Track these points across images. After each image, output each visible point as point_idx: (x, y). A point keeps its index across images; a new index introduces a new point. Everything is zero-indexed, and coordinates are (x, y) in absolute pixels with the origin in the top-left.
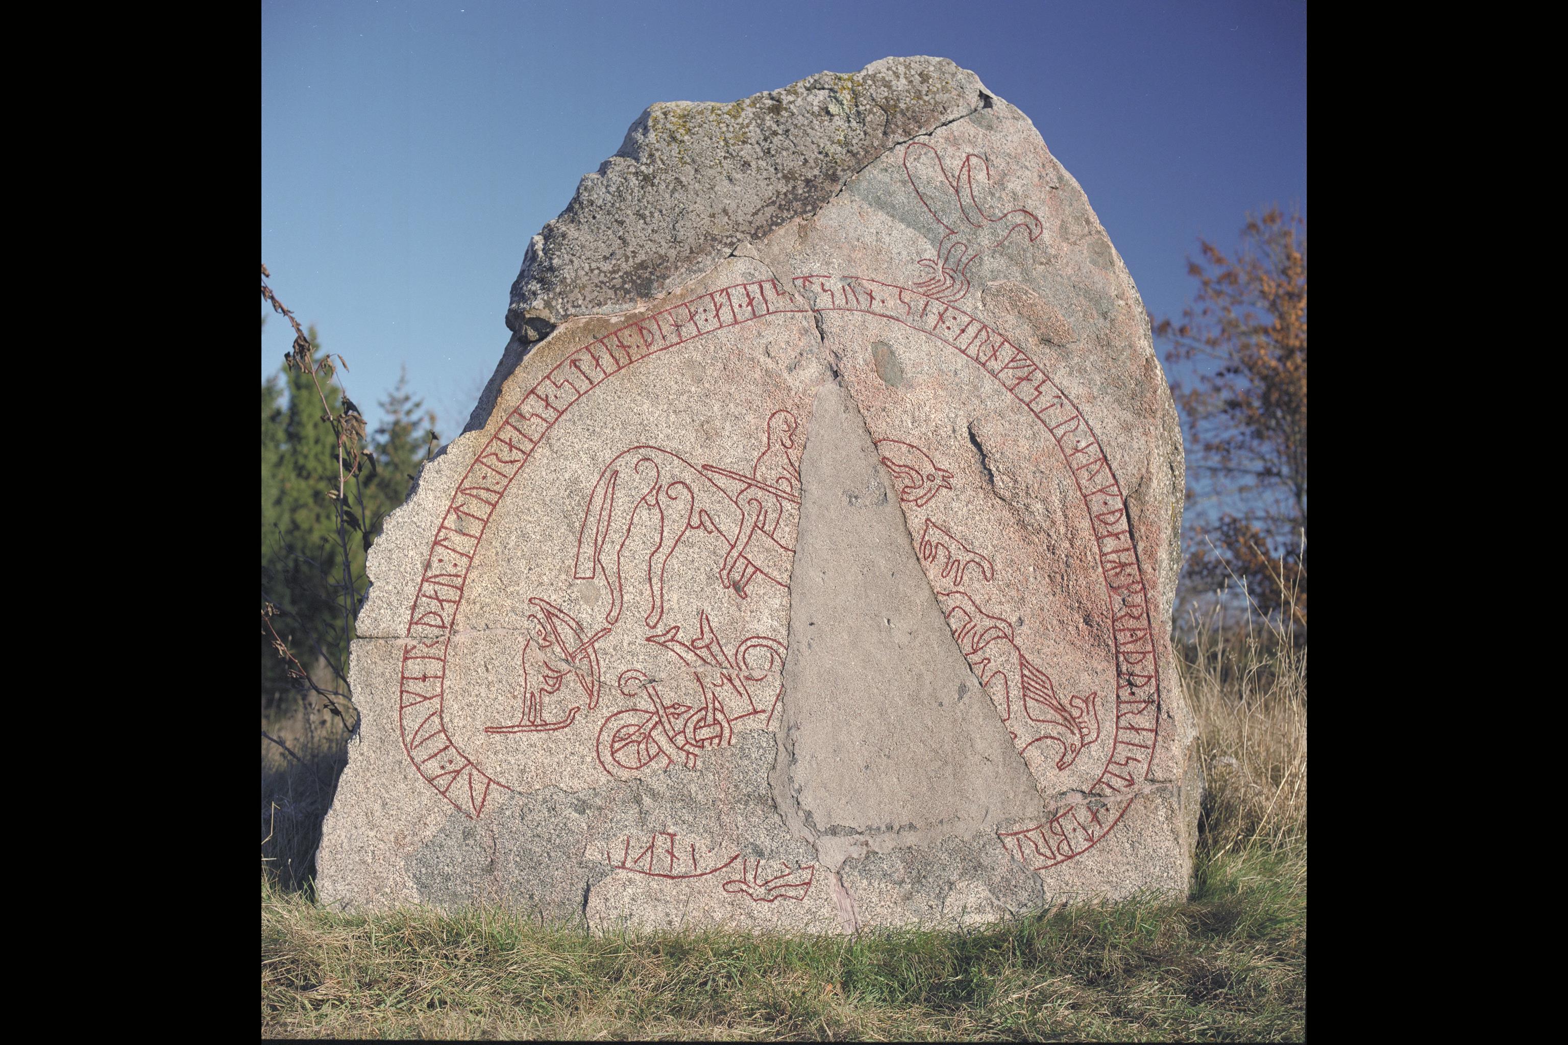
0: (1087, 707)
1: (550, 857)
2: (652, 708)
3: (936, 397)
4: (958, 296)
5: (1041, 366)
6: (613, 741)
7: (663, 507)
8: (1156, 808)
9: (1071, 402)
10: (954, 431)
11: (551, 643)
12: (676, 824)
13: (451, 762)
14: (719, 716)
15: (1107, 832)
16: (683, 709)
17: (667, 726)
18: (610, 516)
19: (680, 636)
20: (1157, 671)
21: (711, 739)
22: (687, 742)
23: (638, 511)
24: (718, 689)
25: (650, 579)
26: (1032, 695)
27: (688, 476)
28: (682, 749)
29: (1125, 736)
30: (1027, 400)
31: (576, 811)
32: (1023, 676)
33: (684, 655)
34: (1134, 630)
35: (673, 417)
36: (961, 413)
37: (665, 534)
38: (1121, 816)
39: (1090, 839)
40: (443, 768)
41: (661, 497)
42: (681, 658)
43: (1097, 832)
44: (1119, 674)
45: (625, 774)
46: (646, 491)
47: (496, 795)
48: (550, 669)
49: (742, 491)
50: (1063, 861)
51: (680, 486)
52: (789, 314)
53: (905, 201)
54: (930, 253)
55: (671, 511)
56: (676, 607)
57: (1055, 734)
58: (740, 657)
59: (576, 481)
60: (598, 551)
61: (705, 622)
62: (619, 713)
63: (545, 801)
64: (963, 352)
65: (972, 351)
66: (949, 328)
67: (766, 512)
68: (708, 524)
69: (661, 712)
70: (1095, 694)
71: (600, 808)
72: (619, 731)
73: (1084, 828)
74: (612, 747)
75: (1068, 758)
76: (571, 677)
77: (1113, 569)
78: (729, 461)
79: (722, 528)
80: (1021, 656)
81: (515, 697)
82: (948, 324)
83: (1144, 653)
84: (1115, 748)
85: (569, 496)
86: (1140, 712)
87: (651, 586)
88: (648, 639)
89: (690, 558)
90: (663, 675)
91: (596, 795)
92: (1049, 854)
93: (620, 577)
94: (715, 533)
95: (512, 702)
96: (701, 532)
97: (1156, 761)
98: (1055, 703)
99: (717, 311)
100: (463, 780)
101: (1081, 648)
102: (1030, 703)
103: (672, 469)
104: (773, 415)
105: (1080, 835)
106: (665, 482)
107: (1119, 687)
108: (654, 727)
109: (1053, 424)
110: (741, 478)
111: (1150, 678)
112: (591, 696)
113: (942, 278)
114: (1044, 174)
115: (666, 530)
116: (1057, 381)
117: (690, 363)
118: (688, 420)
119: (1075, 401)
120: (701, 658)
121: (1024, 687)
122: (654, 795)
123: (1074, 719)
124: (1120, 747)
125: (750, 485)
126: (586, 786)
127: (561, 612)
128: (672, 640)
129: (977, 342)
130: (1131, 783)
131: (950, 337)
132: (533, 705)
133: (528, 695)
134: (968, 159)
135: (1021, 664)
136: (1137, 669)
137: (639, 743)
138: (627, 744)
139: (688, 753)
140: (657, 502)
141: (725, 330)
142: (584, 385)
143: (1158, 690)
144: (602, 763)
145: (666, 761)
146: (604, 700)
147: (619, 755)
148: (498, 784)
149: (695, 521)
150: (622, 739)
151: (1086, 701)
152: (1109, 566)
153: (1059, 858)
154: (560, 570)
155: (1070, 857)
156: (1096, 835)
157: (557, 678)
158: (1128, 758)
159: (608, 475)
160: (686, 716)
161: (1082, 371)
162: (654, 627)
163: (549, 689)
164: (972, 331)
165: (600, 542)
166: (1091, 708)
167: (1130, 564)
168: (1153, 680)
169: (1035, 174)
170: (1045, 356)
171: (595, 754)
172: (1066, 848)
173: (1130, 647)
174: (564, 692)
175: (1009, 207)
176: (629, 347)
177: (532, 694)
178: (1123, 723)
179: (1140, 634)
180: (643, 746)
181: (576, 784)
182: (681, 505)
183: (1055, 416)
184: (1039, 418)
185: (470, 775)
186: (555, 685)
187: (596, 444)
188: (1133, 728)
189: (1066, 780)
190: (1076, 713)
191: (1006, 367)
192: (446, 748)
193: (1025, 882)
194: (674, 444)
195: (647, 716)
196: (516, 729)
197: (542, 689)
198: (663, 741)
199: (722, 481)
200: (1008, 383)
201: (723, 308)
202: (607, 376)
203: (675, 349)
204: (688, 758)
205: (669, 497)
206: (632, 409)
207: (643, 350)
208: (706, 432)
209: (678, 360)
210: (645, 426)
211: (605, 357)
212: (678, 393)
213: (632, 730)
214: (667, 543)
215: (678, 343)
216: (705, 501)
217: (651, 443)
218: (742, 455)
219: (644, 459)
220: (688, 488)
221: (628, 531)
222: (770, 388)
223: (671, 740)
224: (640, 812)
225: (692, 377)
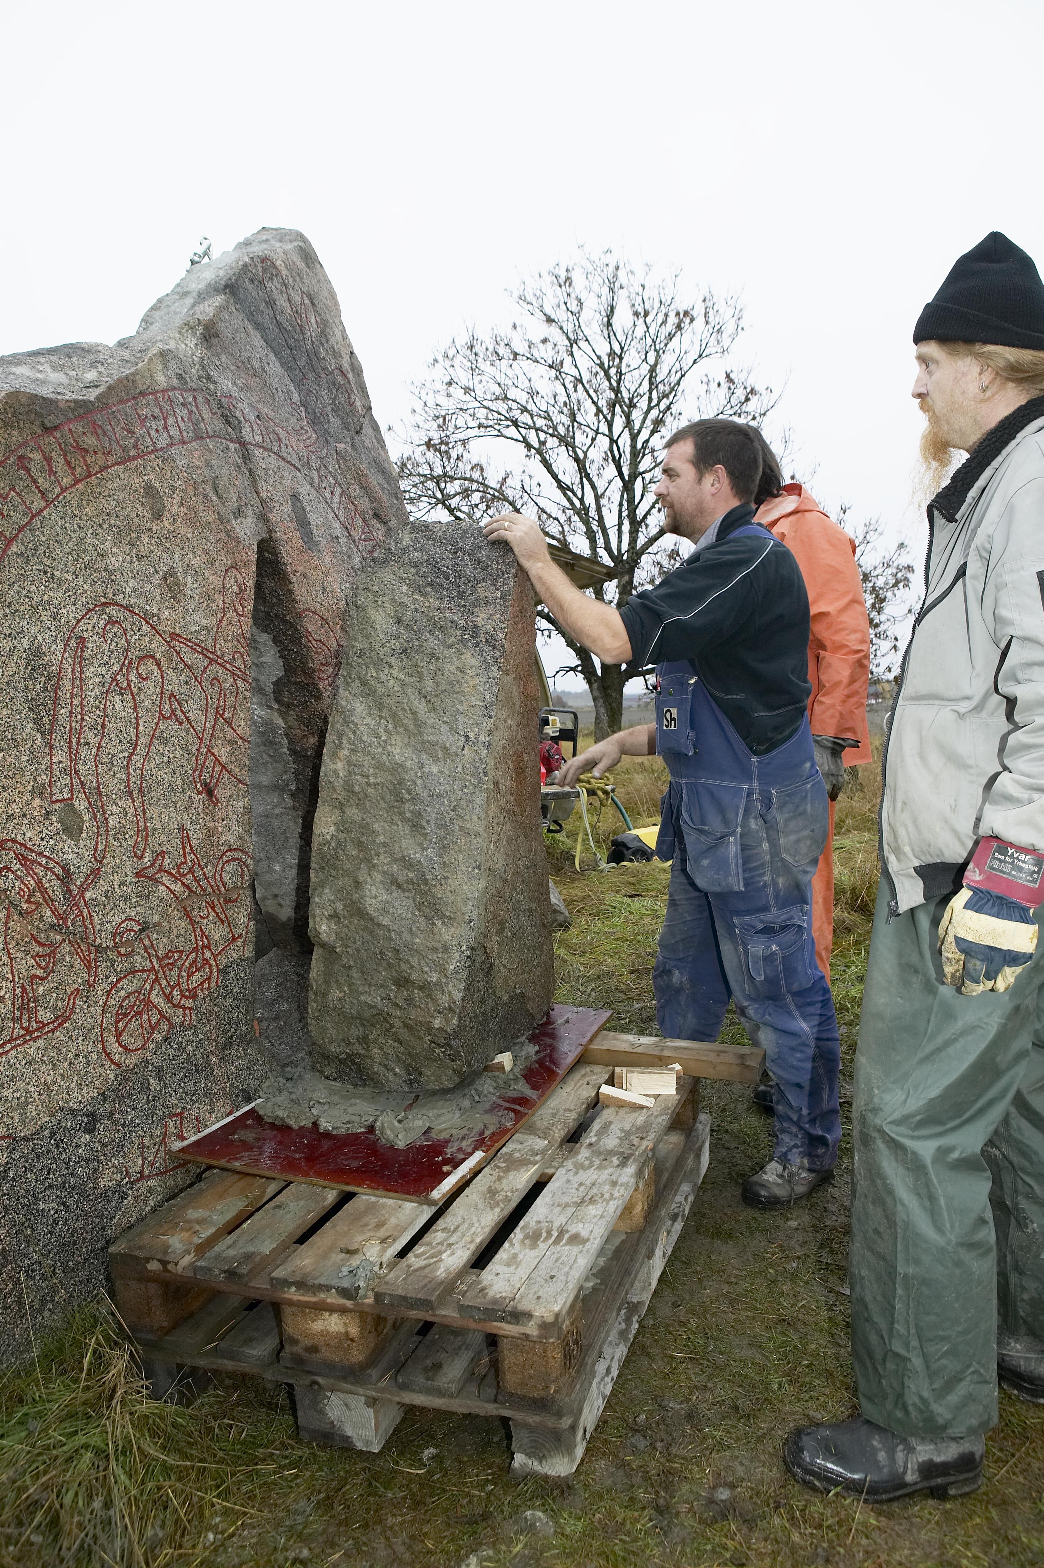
2: (148, 964)
3: (332, 565)
4: (322, 453)
5: (378, 541)
6: (117, 1022)
7: (135, 690)
10: (346, 605)
11: (38, 905)
14: (208, 955)
16: (176, 956)
17: (164, 982)
18: (84, 706)
19: (167, 861)
21: (202, 984)
22: (183, 996)
23: (110, 696)
24: (205, 921)
25: (131, 793)
27: (158, 648)
28: (178, 1006)
31: (86, 1131)
33: (172, 887)
35: (135, 565)
36: (347, 585)
37: (141, 728)
41: (132, 676)
42: (171, 890)
45: (131, 1061)
46: (117, 668)
48: (42, 944)
49: (205, 668)
51: (149, 663)
52: (224, 442)
53: (270, 325)
54: (295, 395)
55: (142, 697)
56: (159, 826)
58: (218, 877)
59: (36, 653)
60: (74, 758)
61: (186, 841)
62: (118, 981)
63: (52, 1135)
64: (337, 517)
65: (341, 516)
66: (325, 488)
67: (225, 694)
68: (179, 712)
69: (157, 966)
71: (109, 1116)
72: (121, 1006)
74: (117, 1028)
76: (66, 948)
78: (193, 629)
79: (192, 718)
81: (2, 999)
85: (31, 677)
87: (133, 801)
88: (138, 875)
89: (166, 759)
90: (156, 918)
91: (105, 1099)
93: (100, 794)
94: (186, 724)
96: (171, 722)
99: (165, 420)
103: (141, 637)
104: (228, 572)
106: (133, 654)
108: (152, 987)
110: (203, 651)
112: (89, 968)
113: (308, 429)
115: (140, 722)
117: (150, 490)
118: (152, 570)
120: (187, 887)
122: (160, 1074)
125: (212, 661)
126: (94, 1092)
127: (41, 854)
128: (161, 870)
129: (342, 508)
131: (328, 498)
132: (25, 1003)
133: (18, 991)
134: (302, 296)
137: (141, 1013)
138: (130, 1020)
139: (185, 1008)
140: (129, 685)
141: (176, 450)
142: (37, 504)
144: (108, 1055)
145: (166, 1026)
146: (103, 969)
147: (124, 1037)
149: (166, 709)
150: (125, 1015)
154: (32, 792)
157: (49, 955)
159: (73, 643)
160: (179, 963)
162: (141, 857)
163: (40, 973)
164: (337, 494)
165: (75, 746)
170: (378, 531)
171: (100, 1046)
174: (59, 973)
175: (333, 363)
176: (85, 451)
177: (24, 988)
180: (145, 1017)
181: (85, 1095)
182: (151, 688)
186: (48, 964)
187: (57, 596)
194: (141, 603)
195: (145, 975)
196: (8, 1047)
197: (33, 976)
198: (162, 1002)
199: (189, 656)
200: (364, 555)
201: (169, 418)
202: (63, 490)
203: (132, 465)
204: (184, 1015)
205: (140, 675)
206: (95, 547)
207: (101, 460)
208: (170, 589)
209: (138, 482)
210: (111, 573)
211: (59, 462)
212: (141, 531)
213: (132, 999)
214: (143, 741)
215: (135, 458)
216: (175, 681)
217: (119, 598)
218: (204, 622)
219: (112, 622)
220: (158, 664)
221: (103, 726)
222: (222, 536)
223: (168, 998)
224: (148, 1101)
225: (152, 509)
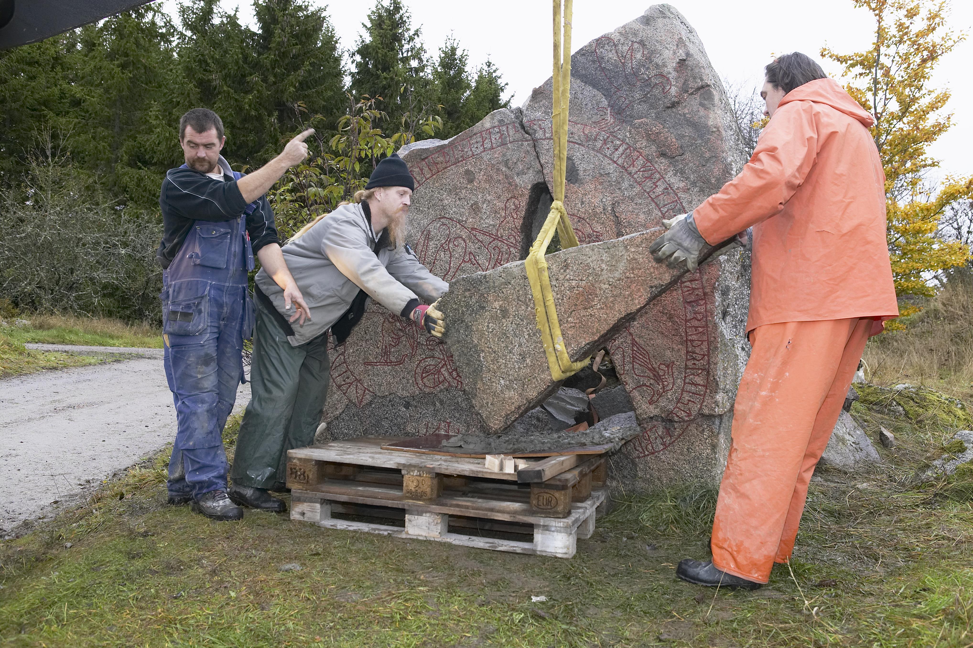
0: (668, 370)
1: (392, 429)
2: (442, 357)
3: (596, 189)
4: (616, 129)
5: (659, 170)
6: (423, 373)
7: (451, 250)
8: (703, 430)
9: (674, 191)
10: (604, 209)
11: (396, 321)
12: (451, 418)
13: (348, 378)
15: (674, 441)
17: (449, 367)
18: (425, 255)
20: (708, 352)
22: (458, 376)
23: (439, 252)
26: (637, 361)
27: (464, 234)
28: (455, 379)
29: (689, 387)
30: (648, 190)
31: (405, 407)
32: (633, 350)
34: (697, 327)
35: (458, 202)
36: (609, 198)
37: (452, 265)
38: (683, 433)
39: (663, 444)
40: (344, 381)
41: (451, 245)
43: (667, 440)
44: (687, 352)
45: (427, 390)
46: (443, 241)
47: (368, 396)
48: (394, 334)
49: (490, 243)
50: (648, 455)
51: (460, 240)
52: (520, 143)
53: (594, 73)
54: (605, 102)
55: (455, 253)
57: (648, 384)
62: (427, 358)
63: (390, 401)
64: (615, 162)
65: (620, 161)
66: (608, 148)
67: (502, 254)
68: (473, 260)
69: (446, 359)
70: (673, 362)
71: (416, 407)
72: (425, 368)
73: (661, 438)
74: (422, 376)
75: (655, 398)
76: (404, 339)
77: (688, 291)
78: (485, 226)
79: (480, 262)
80: (634, 339)
81: (378, 348)
82: (608, 146)
83: (702, 341)
84: (682, 394)
86: (698, 375)
91: (414, 400)
92: (641, 450)
94: (476, 265)
95: (377, 350)
96: (470, 264)
97: (705, 404)
98: (650, 366)
99: (483, 142)
100: (353, 388)
101: (666, 336)
102: (636, 366)
103: (456, 230)
104: (508, 200)
105: (659, 441)
106: (452, 236)
107: (687, 360)
108: (442, 367)
109: (661, 205)
110: (490, 235)
111: (704, 355)
112: (413, 349)
113: (609, 118)
114: (677, 51)
115: (452, 263)
116: (667, 179)
117: (468, 172)
118: (466, 203)
119: (677, 191)
121: (633, 357)
122: (442, 402)
123: (660, 376)
124: (685, 394)
125: (494, 239)
126: (409, 395)
129: (623, 156)
130: (689, 415)
131: (608, 153)
132: (386, 353)
133: (384, 347)
134: (632, 45)
135: (632, 344)
136: (697, 350)
137: (435, 374)
138: (429, 374)
139: (458, 381)
140: (449, 248)
141: (486, 153)
143: (709, 363)
144: (417, 383)
145: (447, 384)
146: (419, 351)
147: (425, 380)
148: (369, 390)
149: (467, 258)
150: (427, 372)
151: (668, 366)
152: (686, 289)
153: (647, 453)
155: (653, 453)
156: (668, 442)
157: (397, 339)
158: (689, 401)
159: (425, 232)
161: (682, 172)
163: (394, 344)
164: (621, 149)
166: (670, 371)
167: (698, 289)
168: (706, 357)
169: (671, 52)
170: (662, 164)
171: (414, 379)
172: (651, 448)
173: (694, 337)
174: (401, 346)
175: (653, 73)
176: (438, 163)
177: (386, 347)
178: (687, 381)
179: (701, 330)
180: (436, 376)
181: (405, 394)
182: (460, 250)
183: (664, 199)
184: (654, 201)
185: (357, 385)
186: (396, 342)
187: (420, 216)
188: (693, 384)
189: (653, 411)
190: (661, 373)
191: (639, 171)
192: (346, 371)
193: (627, 465)
194: (458, 217)
195: (439, 360)
196: (378, 364)
197: (391, 344)
198: (446, 374)
199: (481, 237)
200: (638, 180)
201: (487, 141)
202: (426, 179)
203: (460, 164)
204: (458, 384)
205: (455, 245)
206: (438, 198)
207: (444, 165)
208: (474, 210)
209: (462, 170)
210: (444, 206)
211: (426, 169)
212: (461, 188)
213: (432, 367)
214: (452, 270)
215: (462, 161)
216: (472, 247)
217: (447, 216)
218: (492, 223)
219: (444, 224)
220: (464, 240)
221: (434, 263)
222: (507, 185)
223: (450, 374)
224: (434, 410)
225: (468, 179)
